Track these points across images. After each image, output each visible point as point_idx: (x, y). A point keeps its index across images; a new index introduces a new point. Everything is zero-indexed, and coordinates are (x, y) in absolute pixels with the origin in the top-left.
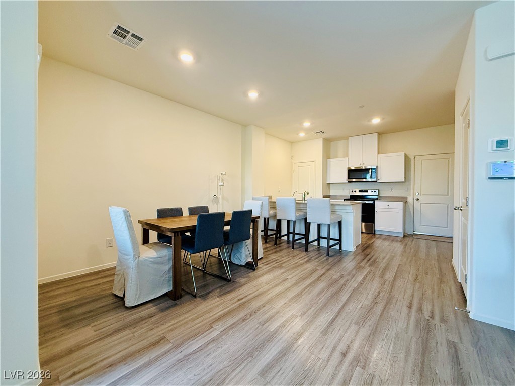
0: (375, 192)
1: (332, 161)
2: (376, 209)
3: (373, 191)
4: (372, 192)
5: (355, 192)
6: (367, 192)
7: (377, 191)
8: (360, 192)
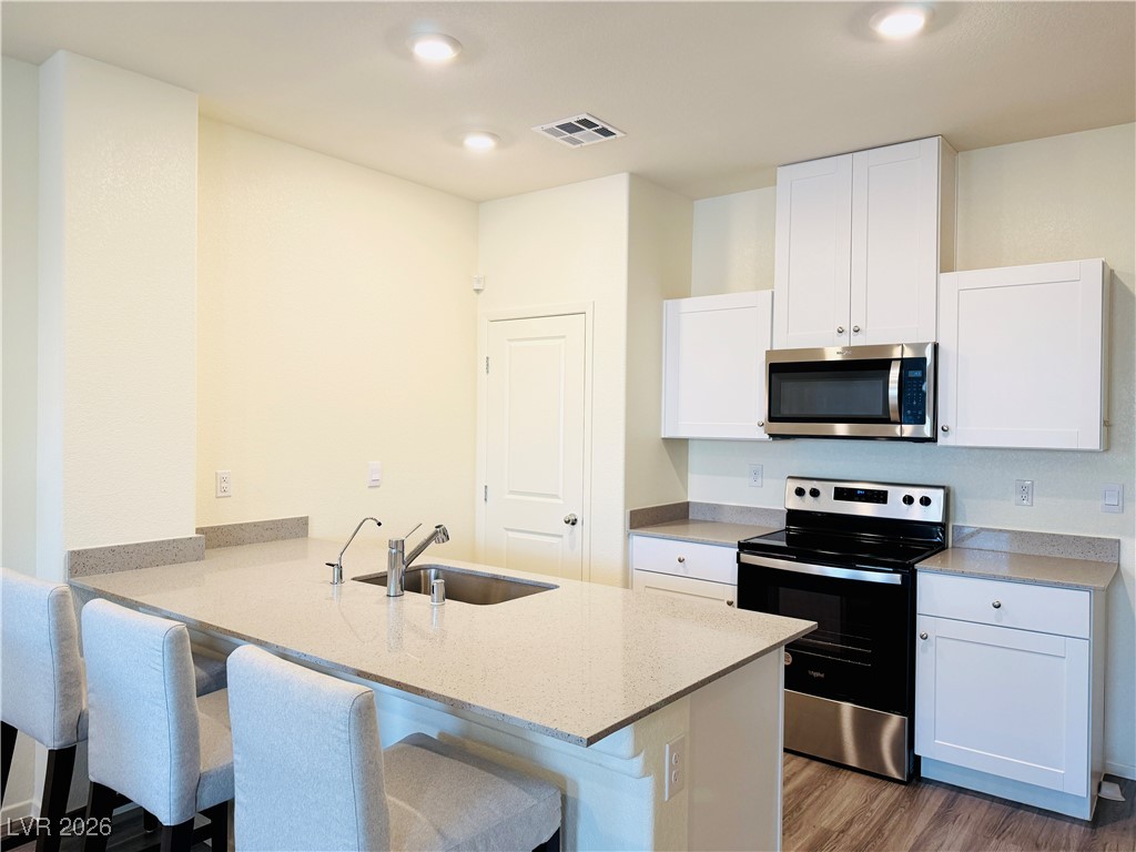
0: (926, 501)
1: (692, 317)
2: (922, 625)
3: (917, 494)
4: (909, 500)
5: (815, 493)
6: (880, 497)
7: (937, 496)
8: (841, 494)
